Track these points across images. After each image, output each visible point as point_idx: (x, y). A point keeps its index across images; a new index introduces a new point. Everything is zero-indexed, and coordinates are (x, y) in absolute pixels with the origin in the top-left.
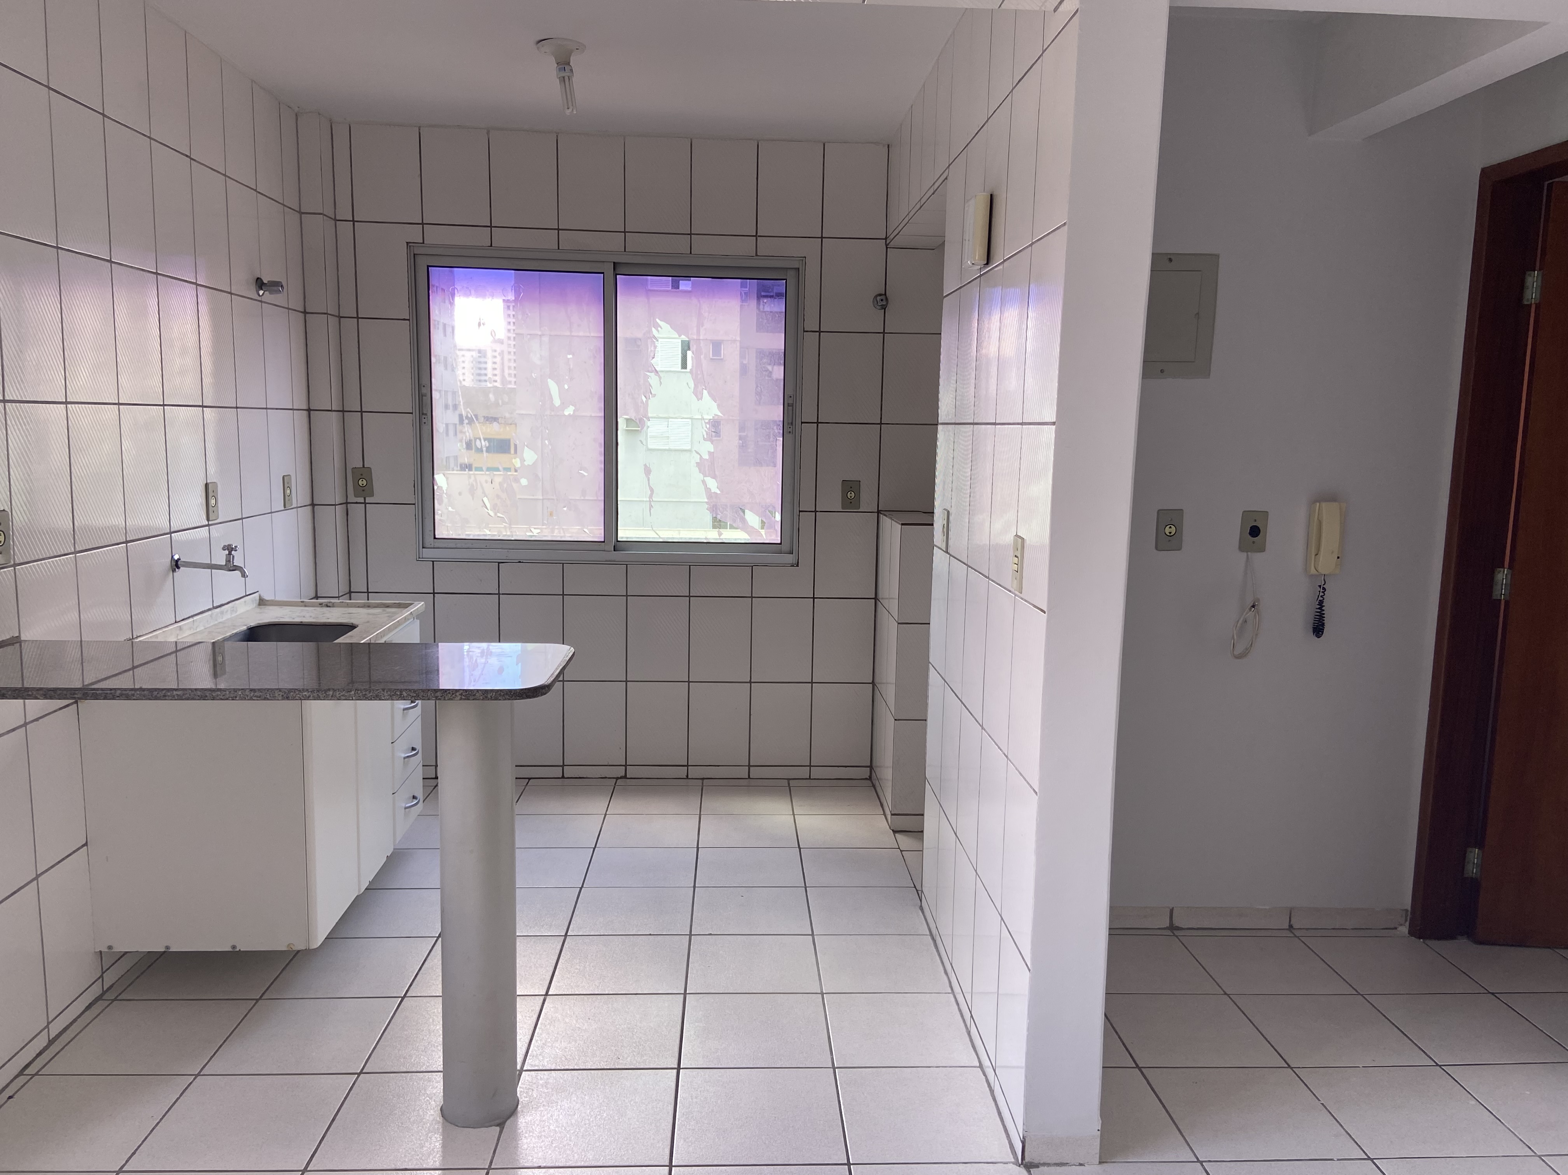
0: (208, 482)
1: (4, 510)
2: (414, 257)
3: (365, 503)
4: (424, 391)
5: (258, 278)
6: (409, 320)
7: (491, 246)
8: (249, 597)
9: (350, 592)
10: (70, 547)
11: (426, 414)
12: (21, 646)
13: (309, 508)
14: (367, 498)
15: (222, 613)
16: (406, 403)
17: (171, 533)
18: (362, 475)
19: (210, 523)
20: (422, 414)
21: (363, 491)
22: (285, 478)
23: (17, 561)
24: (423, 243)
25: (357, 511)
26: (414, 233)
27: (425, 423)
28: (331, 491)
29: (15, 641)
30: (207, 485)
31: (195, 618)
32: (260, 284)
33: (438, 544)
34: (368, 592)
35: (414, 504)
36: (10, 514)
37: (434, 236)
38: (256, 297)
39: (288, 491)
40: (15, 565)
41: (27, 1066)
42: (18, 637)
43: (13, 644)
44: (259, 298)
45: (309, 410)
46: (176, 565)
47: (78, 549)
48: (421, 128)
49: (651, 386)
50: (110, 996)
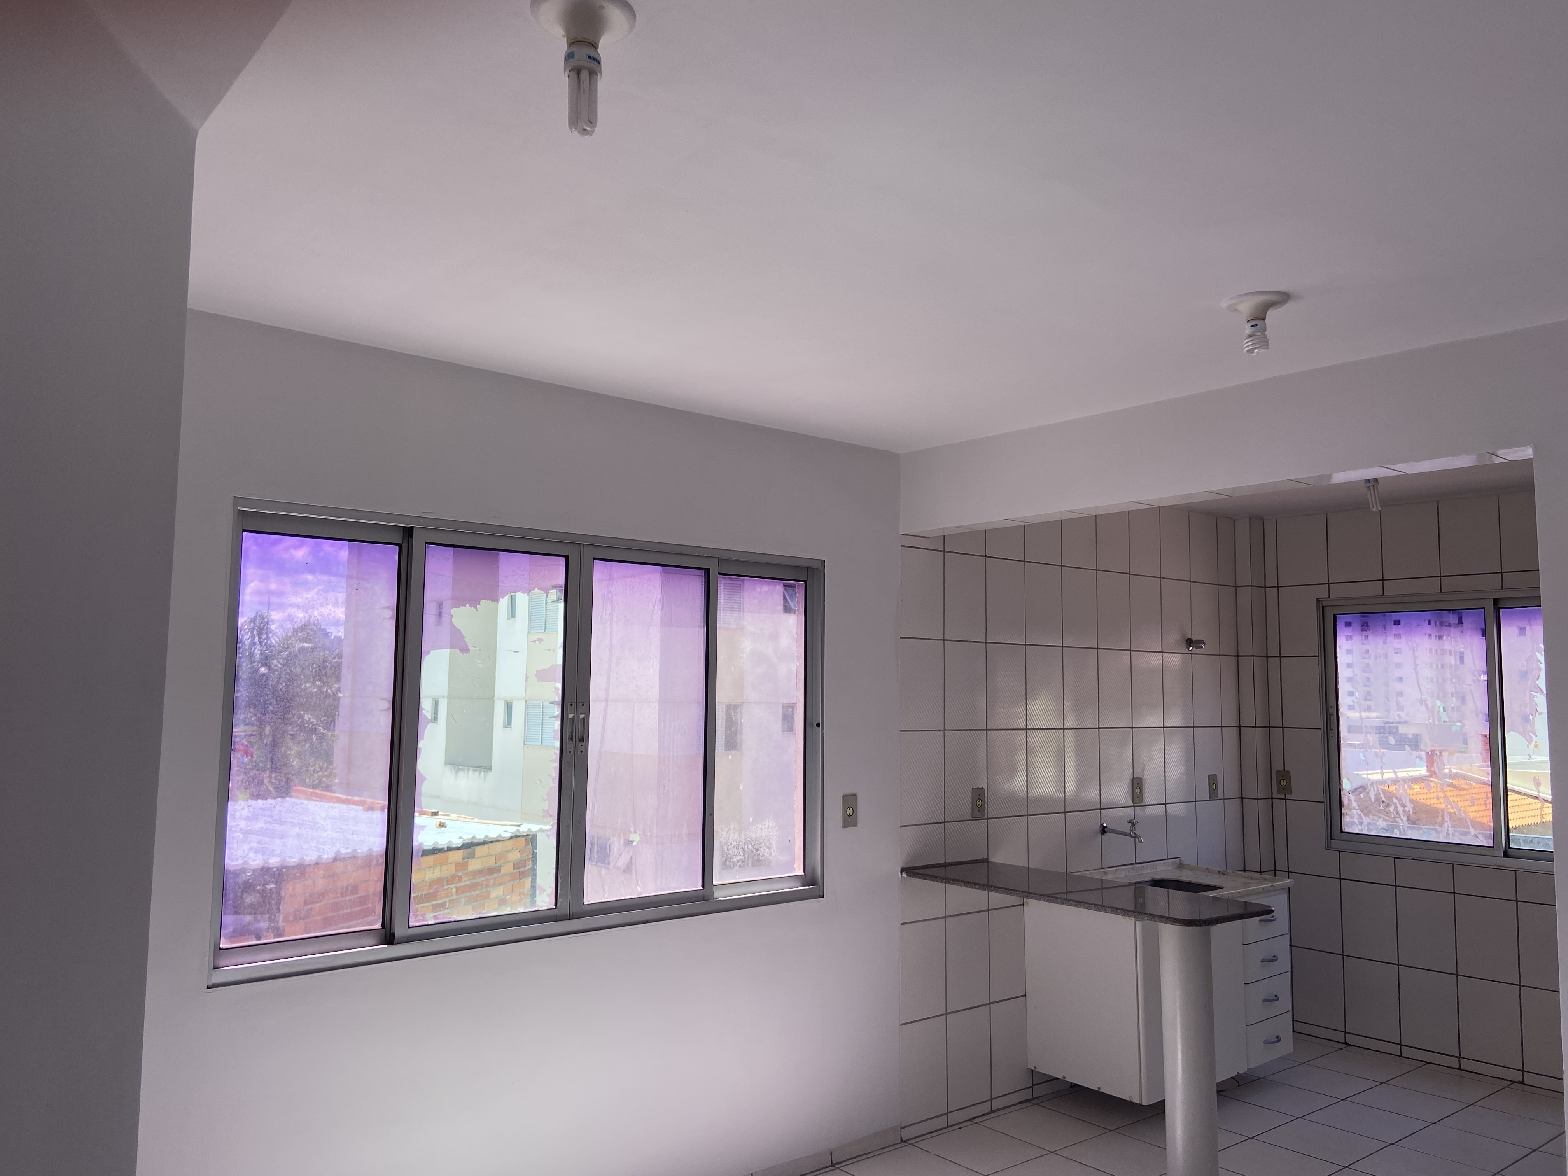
0: (1135, 777)
1: (983, 788)
2: (1322, 610)
3: (1286, 799)
4: (1331, 711)
5: (1189, 639)
6: (1318, 656)
7: (1383, 595)
8: (1170, 860)
9: (1275, 870)
10: (1024, 812)
11: (1333, 730)
12: (988, 864)
13: (1239, 801)
14: (1287, 795)
15: (1143, 868)
16: (1317, 721)
17: (1101, 809)
18: (1283, 776)
19: (1135, 805)
20: (1328, 729)
21: (1284, 789)
22: (1210, 777)
23: (989, 817)
24: (1329, 598)
25: (1279, 805)
26: (1323, 592)
27: (1332, 737)
28: (1256, 787)
29: (986, 861)
30: (1133, 780)
31: (1118, 868)
32: (1189, 642)
33: (1344, 836)
34: (1289, 872)
35: (1323, 802)
36: (986, 790)
37: (1338, 592)
38: (1187, 651)
39: (1214, 787)
40: (988, 819)
41: (975, 1118)
42: (987, 859)
43: (984, 862)
44: (1190, 652)
45: (1240, 727)
46: (1104, 831)
47: (1029, 813)
48: (1328, 514)
49: (1536, 704)
50: (1035, 1102)
